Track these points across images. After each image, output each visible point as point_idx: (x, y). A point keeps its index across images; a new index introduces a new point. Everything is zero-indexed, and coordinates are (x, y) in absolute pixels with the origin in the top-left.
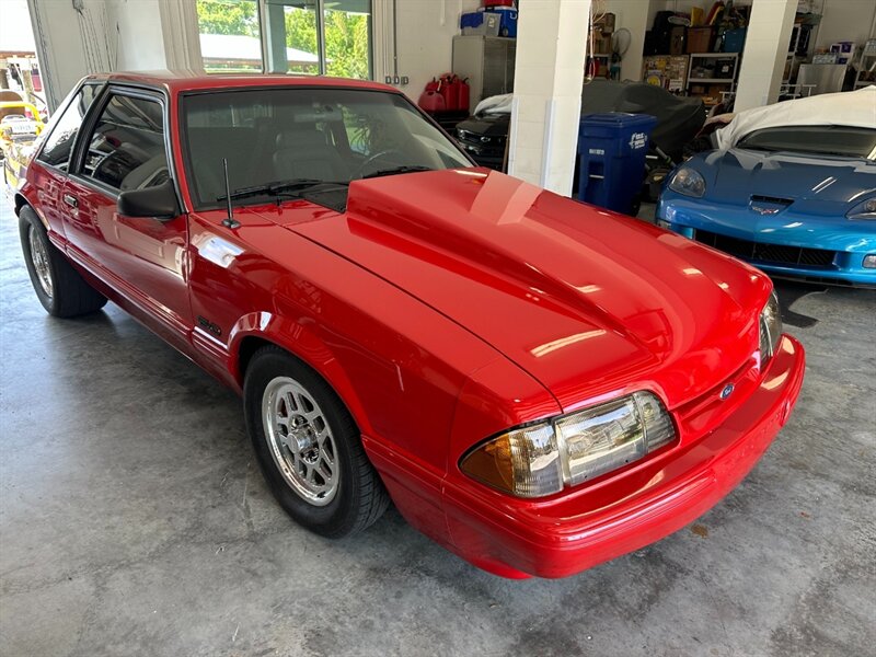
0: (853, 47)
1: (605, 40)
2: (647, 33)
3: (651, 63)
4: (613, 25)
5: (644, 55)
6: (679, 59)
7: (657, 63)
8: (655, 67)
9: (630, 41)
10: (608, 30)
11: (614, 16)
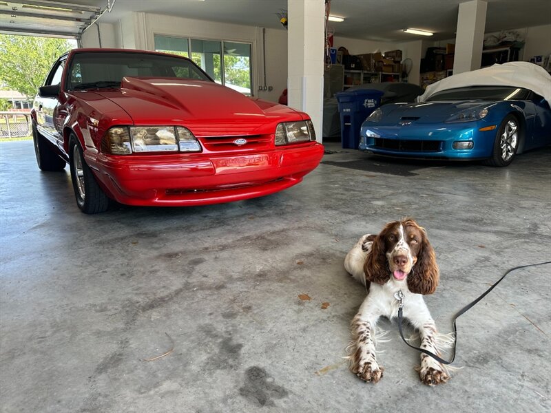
0: (543, 59)
1: (396, 65)
2: (421, 60)
3: (425, 77)
4: (401, 56)
5: (421, 72)
6: (441, 73)
7: (428, 77)
8: (427, 79)
9: (412, 65)
10: (397, 59)
11: (401, 52)
